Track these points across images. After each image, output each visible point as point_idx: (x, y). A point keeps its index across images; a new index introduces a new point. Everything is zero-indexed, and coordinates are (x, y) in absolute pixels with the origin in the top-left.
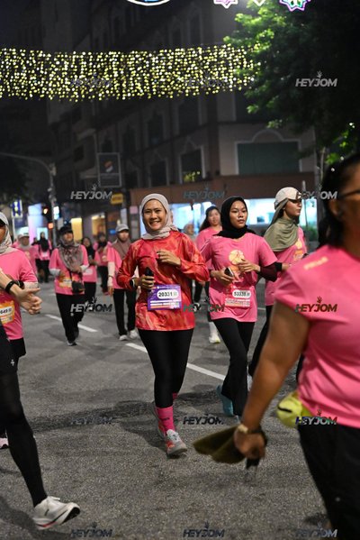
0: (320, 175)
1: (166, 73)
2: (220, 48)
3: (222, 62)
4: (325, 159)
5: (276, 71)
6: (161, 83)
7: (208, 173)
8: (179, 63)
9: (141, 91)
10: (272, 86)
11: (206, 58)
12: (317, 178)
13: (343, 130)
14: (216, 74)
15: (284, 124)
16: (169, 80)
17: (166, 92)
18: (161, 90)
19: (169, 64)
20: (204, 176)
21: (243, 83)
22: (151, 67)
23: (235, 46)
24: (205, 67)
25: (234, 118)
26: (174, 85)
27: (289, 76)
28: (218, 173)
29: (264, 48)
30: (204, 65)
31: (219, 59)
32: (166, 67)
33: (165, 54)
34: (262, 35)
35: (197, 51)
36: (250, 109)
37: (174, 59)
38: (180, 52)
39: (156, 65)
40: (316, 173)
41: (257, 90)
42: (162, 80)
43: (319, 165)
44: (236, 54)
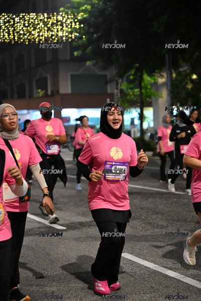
0: (117, 95)
1: (24, 28)
2: (58, 14)
3: (59, 23)
4: (121, 86)
5: (91, 30)
6: (21, 34)
7: (52, 92)
8: (32, 22)
9: (8, 38)
10: (89, 39)
11: (49, 20)
12: (116, 97)
13: (132, 68)
14: (56, 30)
15: (96, 63)
16: (26, 33)
17: (24, 40)
18: (21, 38)
19: (26, 22)
20: (49, 93)
21: (72, 37)
22: (14, 24)
23: (67, 13)
24: (48, 26)
25: (69, 58)
26: (29, 36)
27: (99, 34)
28: (58, 92)
29: (85, 16)
30: (48, 24)
31: (58, 21)
32: (24, 24)
33: (23, 16)
34: (83, 8)
35: (44, 15)
36: (76, 53)
37: (29, 19)
38: (33, 15)
39: (18, 23)
40: (115, 94)
41: (80, 42)
42: (22, 32)
43: (117, 89)
44: (68, 18)
